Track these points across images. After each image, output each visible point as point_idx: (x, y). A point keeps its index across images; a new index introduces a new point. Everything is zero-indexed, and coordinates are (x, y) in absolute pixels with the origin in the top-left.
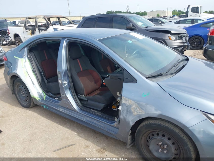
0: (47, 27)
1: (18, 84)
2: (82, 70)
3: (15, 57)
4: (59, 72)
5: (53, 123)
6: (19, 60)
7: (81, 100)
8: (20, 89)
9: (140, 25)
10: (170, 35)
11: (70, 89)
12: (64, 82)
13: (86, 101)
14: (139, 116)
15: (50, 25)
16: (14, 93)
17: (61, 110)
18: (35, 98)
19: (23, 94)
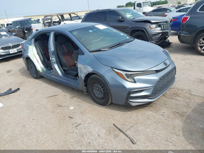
0: (59, 23)
1: (30, 63)
2: (66, 52)
3: (27, 45)
4: (50, 52)
5: (50, 86)
6: (29, 47)
7: (64, 70)
8: (31, 66)
9: (128, 17)
10: (150, 24)
11: (57, 63)
12: (53, 59)
13: (67, 71)
14: (85, 73)
15: (61, 21)
16: (29, 70)
17: (53, 77)
18: (39, 71)
19: (34, 70)
